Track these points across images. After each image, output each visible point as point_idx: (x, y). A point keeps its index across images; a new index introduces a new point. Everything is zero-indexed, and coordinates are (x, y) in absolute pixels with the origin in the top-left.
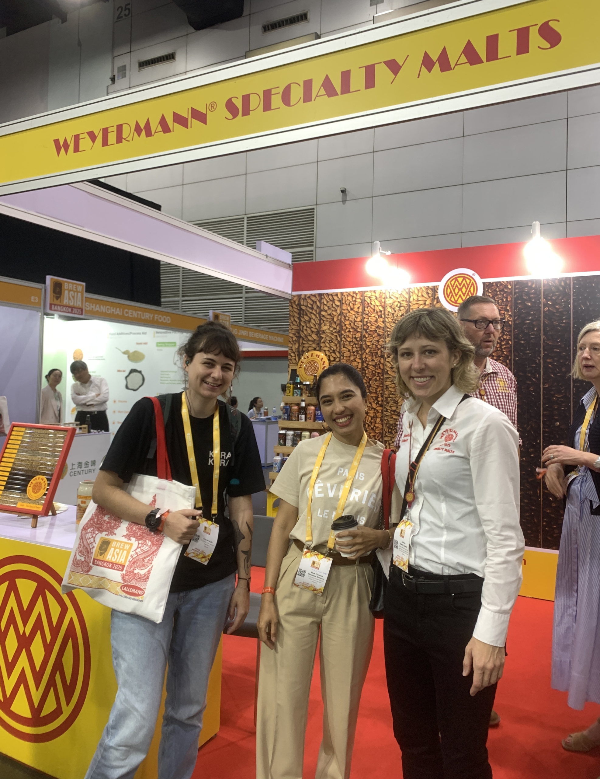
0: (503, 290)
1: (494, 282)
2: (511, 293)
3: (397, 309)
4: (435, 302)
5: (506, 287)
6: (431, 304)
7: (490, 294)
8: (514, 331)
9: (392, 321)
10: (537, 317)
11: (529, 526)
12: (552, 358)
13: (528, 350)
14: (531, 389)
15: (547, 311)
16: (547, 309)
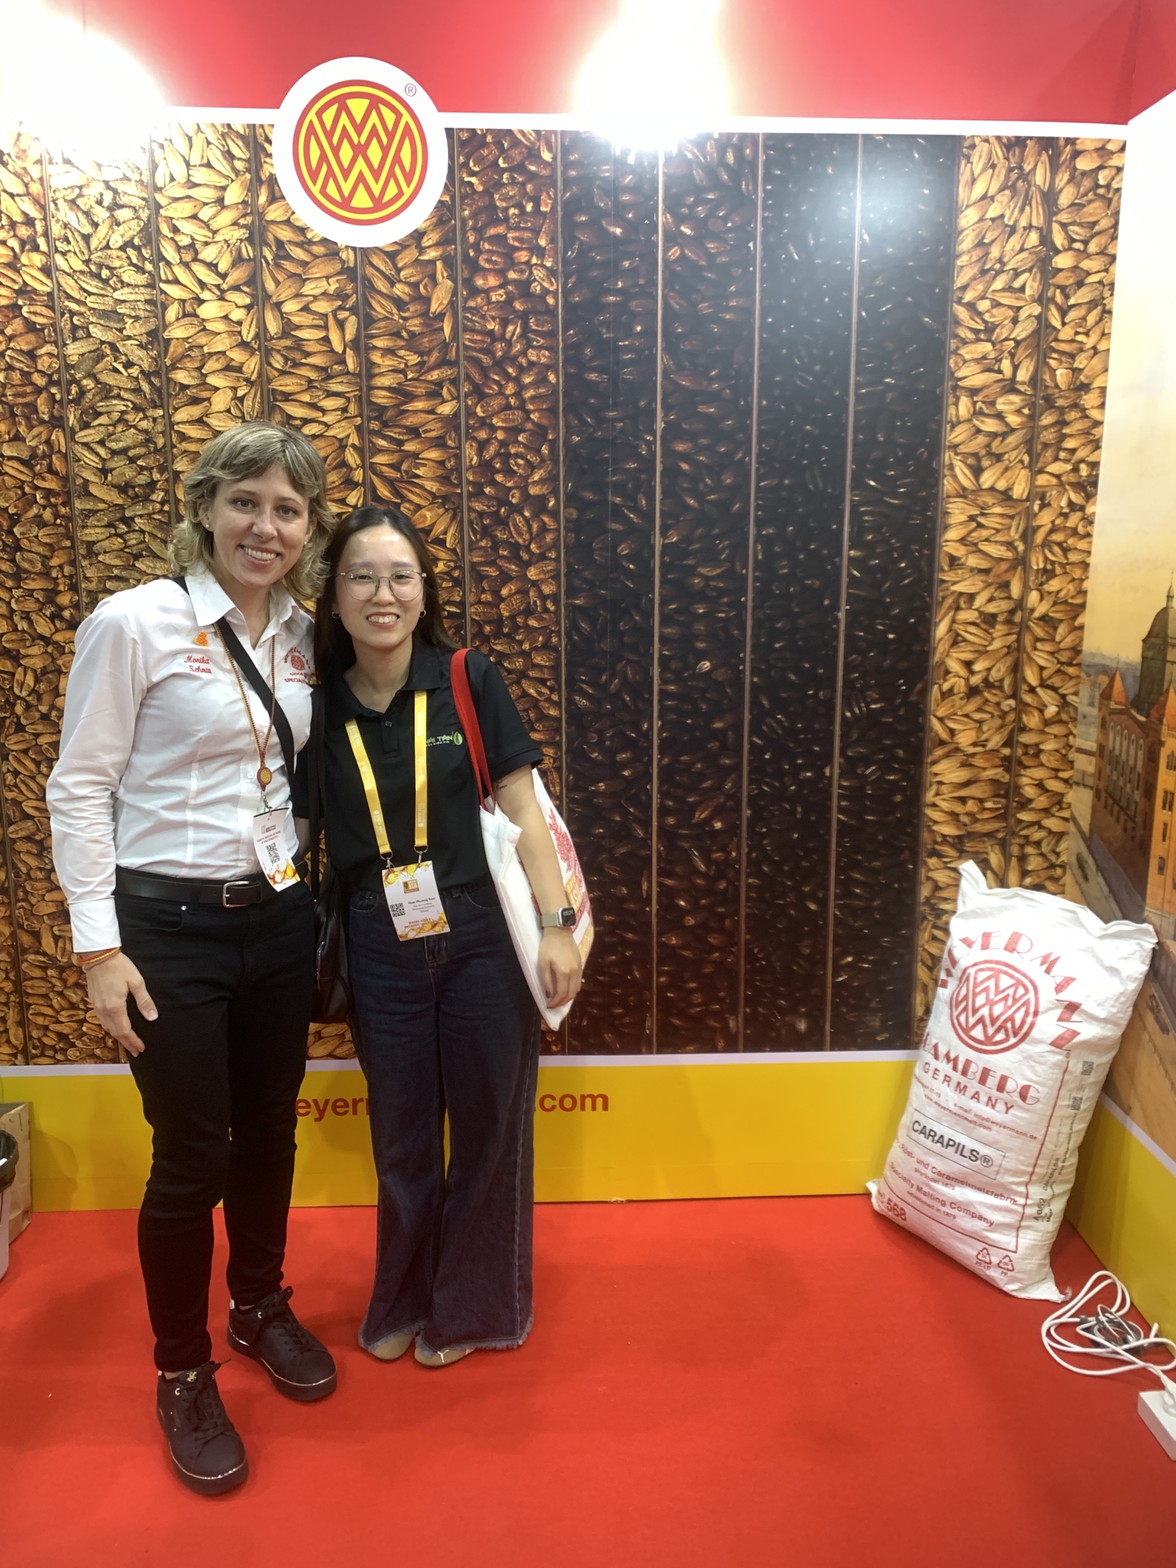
0: (520, 168)
1: (489, 131)
2: (551, 181)
3: (101, 214)
4: (263, 199)
5: (533, 154)
6: (244, 202)
7: (474, 180)
8: (565, 330)
9: (86, 269)
10: (641, 282)
11: (618, 992)
12: (692, 437)
13: (615, 406)
14: (624, 550)
15: (677, 260)
16: (678, 253)
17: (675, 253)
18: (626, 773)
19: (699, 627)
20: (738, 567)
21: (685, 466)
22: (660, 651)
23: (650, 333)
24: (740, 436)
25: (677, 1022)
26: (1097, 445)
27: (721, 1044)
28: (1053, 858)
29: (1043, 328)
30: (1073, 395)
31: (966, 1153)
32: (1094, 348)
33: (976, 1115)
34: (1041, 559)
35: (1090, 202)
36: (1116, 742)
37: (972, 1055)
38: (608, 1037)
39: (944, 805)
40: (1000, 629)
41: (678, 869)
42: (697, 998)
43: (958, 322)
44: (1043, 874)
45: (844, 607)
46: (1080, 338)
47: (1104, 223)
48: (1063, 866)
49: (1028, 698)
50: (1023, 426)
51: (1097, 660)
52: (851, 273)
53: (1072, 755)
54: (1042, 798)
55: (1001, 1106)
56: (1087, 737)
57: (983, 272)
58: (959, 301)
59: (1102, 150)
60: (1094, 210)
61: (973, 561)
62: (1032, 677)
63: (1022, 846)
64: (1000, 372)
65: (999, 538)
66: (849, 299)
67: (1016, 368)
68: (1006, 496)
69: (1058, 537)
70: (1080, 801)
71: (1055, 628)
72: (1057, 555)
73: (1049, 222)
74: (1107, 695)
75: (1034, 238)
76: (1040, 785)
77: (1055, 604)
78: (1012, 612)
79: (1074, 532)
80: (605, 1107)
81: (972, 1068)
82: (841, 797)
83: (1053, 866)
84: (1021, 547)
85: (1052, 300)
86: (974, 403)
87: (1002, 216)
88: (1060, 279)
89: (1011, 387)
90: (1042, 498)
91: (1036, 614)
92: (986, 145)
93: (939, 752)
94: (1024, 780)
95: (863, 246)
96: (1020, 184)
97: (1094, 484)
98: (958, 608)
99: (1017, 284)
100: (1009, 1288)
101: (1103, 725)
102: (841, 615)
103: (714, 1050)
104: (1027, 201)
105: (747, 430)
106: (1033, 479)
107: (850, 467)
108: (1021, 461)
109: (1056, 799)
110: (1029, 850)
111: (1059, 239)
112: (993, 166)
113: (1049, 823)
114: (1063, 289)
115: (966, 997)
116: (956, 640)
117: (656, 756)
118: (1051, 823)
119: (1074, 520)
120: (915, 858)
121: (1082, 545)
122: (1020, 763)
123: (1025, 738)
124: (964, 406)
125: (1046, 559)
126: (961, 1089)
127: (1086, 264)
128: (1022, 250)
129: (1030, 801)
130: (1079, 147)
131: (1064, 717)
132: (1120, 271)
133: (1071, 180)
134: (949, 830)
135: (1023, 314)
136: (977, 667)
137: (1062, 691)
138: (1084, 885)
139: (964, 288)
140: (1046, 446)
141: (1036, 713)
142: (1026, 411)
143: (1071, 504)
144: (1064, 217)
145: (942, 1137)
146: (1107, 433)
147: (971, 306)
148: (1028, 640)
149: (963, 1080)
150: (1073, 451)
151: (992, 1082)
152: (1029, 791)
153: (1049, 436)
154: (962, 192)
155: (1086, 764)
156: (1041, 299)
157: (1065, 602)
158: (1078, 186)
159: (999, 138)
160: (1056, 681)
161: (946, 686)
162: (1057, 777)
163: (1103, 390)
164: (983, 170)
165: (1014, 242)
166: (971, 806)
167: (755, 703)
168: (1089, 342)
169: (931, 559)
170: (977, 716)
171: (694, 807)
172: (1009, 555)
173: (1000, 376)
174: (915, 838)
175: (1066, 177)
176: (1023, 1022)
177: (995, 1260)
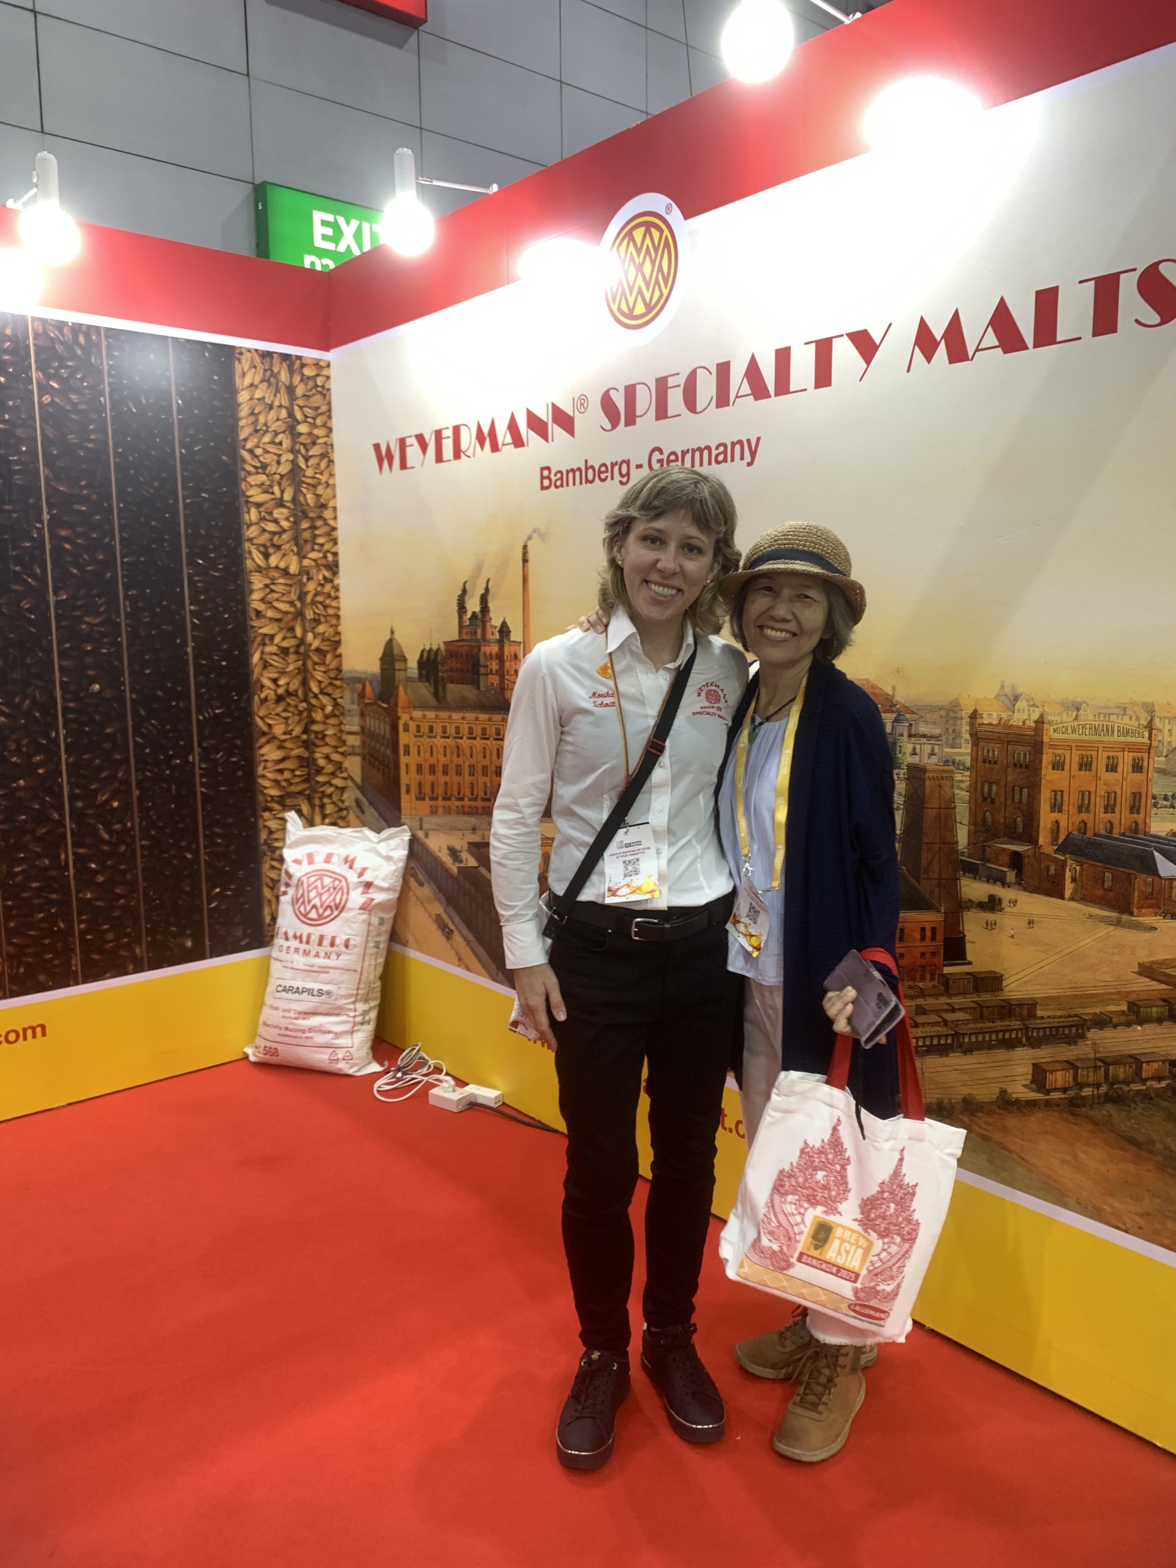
10: (23, 416)
11: (47, 941)
12: (71, 526)
13: (10, 502)
14: (25, 604)
15: (48, 404)
16: (49, 399)
17: (47, 399)
18: (41, 771)
19: (89, 660)
20: (114, 617)
21: (67, 546)
22: (60, 678)
23: (33, 451)
24: (106, 527)
25: (95, 957)
26: (335, 542)
27: (131, 968)
28: (340, 804)
29: (295, 469)
30: (318, 510)
31: (315, 993)
32: (327, 483)
33: (319, 967)
34: (311, 612)
35: (314, 395)
36: (372, 723)
37: (311, 929)
38: (42, 978)
39: (270, 775)
40: (292, 658)
41: (88, 840)
42: (110, 936)
43: (244, 461)
44: (336, 815)
45: (191, 644)
46: (318, 476)
47: (324, 408)
48: (347, 809)
49: (314, 701)
50: (291, 528)
51: (353, 675)
52: (173, 423)
53: (345, 737)
54: (330, 766)
55: (334, 956)
56: (352, 724)
57: (256, 431)
58: (244, 448)
59: (317, 364)
60: (317, 400)
61: (270, 614)
62: (315, 688)
63: (321, 799)
64: (273, 493)
65: (285, 598)
66: (173, 441)
67: (282, 492)
68: (285, 572)
69: (320, 598)
70: (354, 765)
71: (325, 656)
72: (320, 610)
73: (292, 404)
74: (362, 695)
75: (284, 413)
76: (327, 758)
77: (323, 641)
78: (298, 646)
79: (329, 596)
80: (44, 1034)
81: (313, 938)
82: (201, 776)
83: (341, 810)
84: (299, 605)
85: (299, 452)
86: (260, 513)
87: (264, 398)
88: (302, 439)
89: (280, 503)
90: (308, 573)
91: (313, 647)
92: (249, 354)
93: (263, 740)
94: (318, 755)
95: (179, 407)
96: (272, 380)
97: (336, 565)
98: (265, 644)
99: (277, 440)
100: (351, 1072)
101: (362, 715)
102: (189, 650)
103: (126, 973)
104: (277, 391)
105: (110, 522)
106: (300, 563)
107: (184, 551)
108: (292, 551)
109: (338, 766)
110: (326, 800)
111: (299, 415)
112: (255, 367)
113: (336, 782)
114: (305, 445)
115: (303, 895)
116: (266, 665)
117: (64, 756)
118: (337, 782)
119: (328, 588)
120: (255, 815)
121: (334, 604)
122: (314, 744)
123: (315, 728)
124: (254, 514)
125: (315, 612)
126: (306, 953)
127: (316, 432)
128: (278, 420)
129: (323, 768)
130: (304, 362)
131: (337, 712)
132: (336, 437)
133: (302, 380)
134: (274, 792)
135: (283, 459)
136: (282, 682)
137: (334, 696)
138: (363, 817)
139: (246, 440)
140: (306, 541)
141: (320, 711)
142: (292, 519)
143: (325, 578)
144: (300, 402)
145: (298, 988)
146: (340, 534)
147: (251, 451)
148: (310, 664)
149: (307, 947)
150: (322, 545)
151: (327, 942)
152: (322, 762)
153: (307, 535)
154: (238, 381)
155: (353, 741)
156: (292, 450)
157: (329, 640)
158: (306, 384)
159: (256, 350)
160: (329, 690)
161: (263, 696)
162: (337, 752)
163: (335, 508)
164: (249, 369)
165: (272, 415)
166: (287, 775)
167: (135, 712)
168: (324, 478)
169: (244, 612)
170: (284, 715)
171: (96, 792)
172: (292, 609)
173: (273, 496)
174: (253, 800)
175: (299, 378)
176: (341, 899)
177: (340, 1056)
